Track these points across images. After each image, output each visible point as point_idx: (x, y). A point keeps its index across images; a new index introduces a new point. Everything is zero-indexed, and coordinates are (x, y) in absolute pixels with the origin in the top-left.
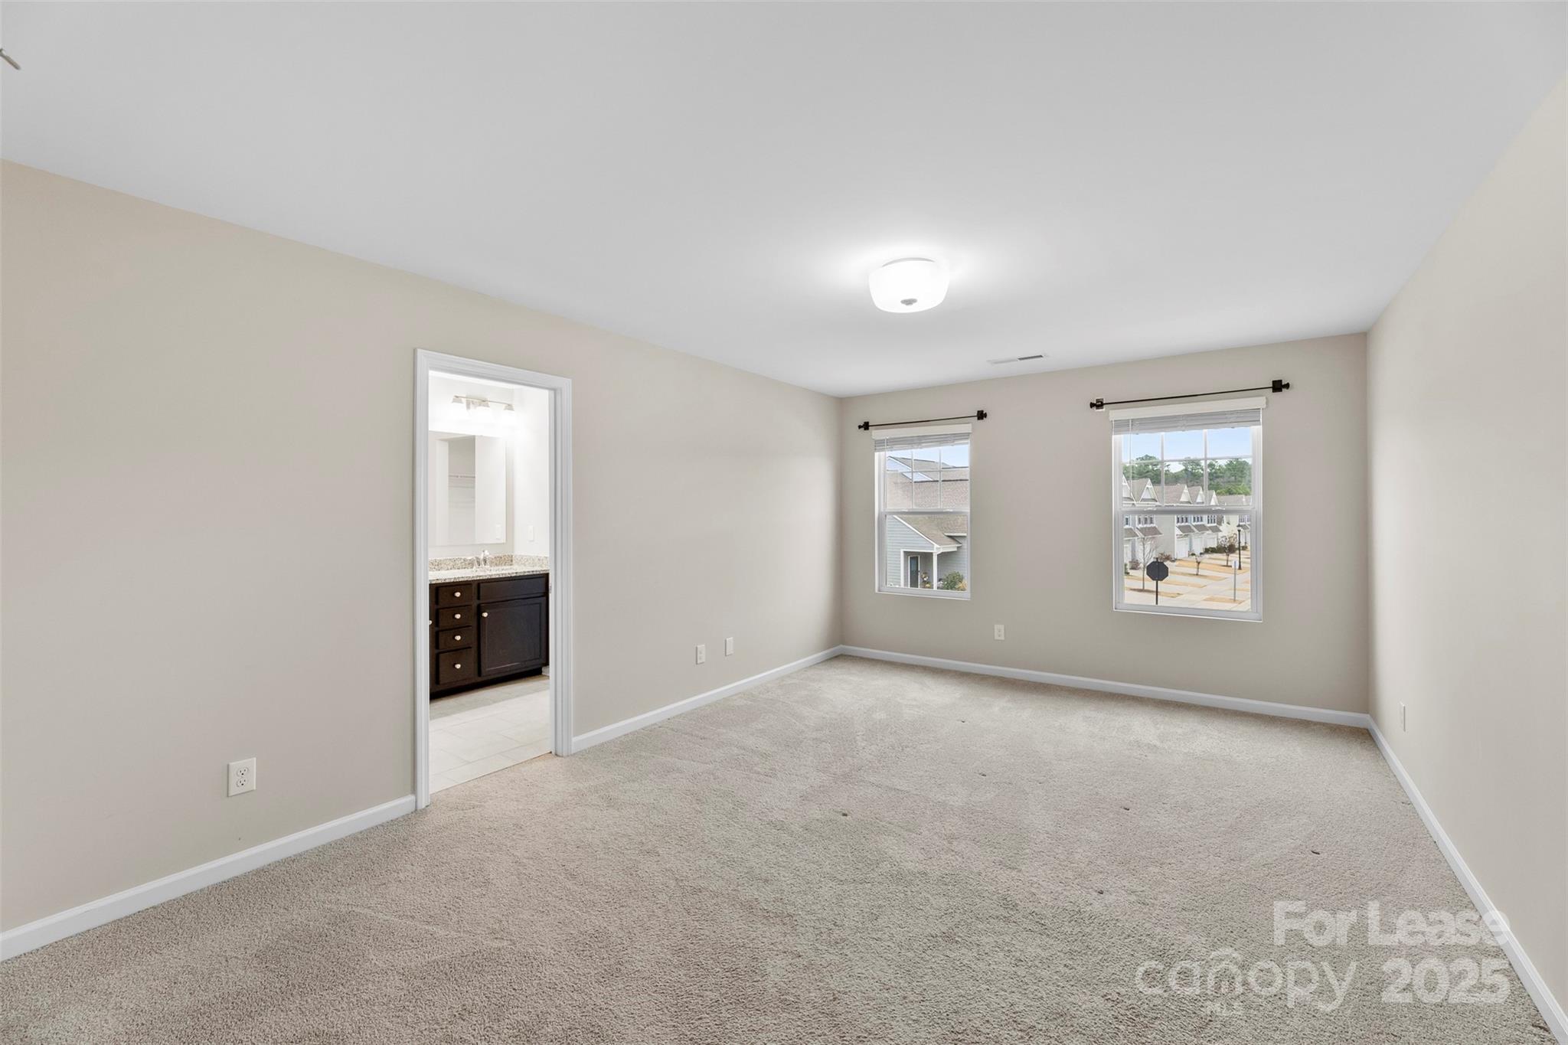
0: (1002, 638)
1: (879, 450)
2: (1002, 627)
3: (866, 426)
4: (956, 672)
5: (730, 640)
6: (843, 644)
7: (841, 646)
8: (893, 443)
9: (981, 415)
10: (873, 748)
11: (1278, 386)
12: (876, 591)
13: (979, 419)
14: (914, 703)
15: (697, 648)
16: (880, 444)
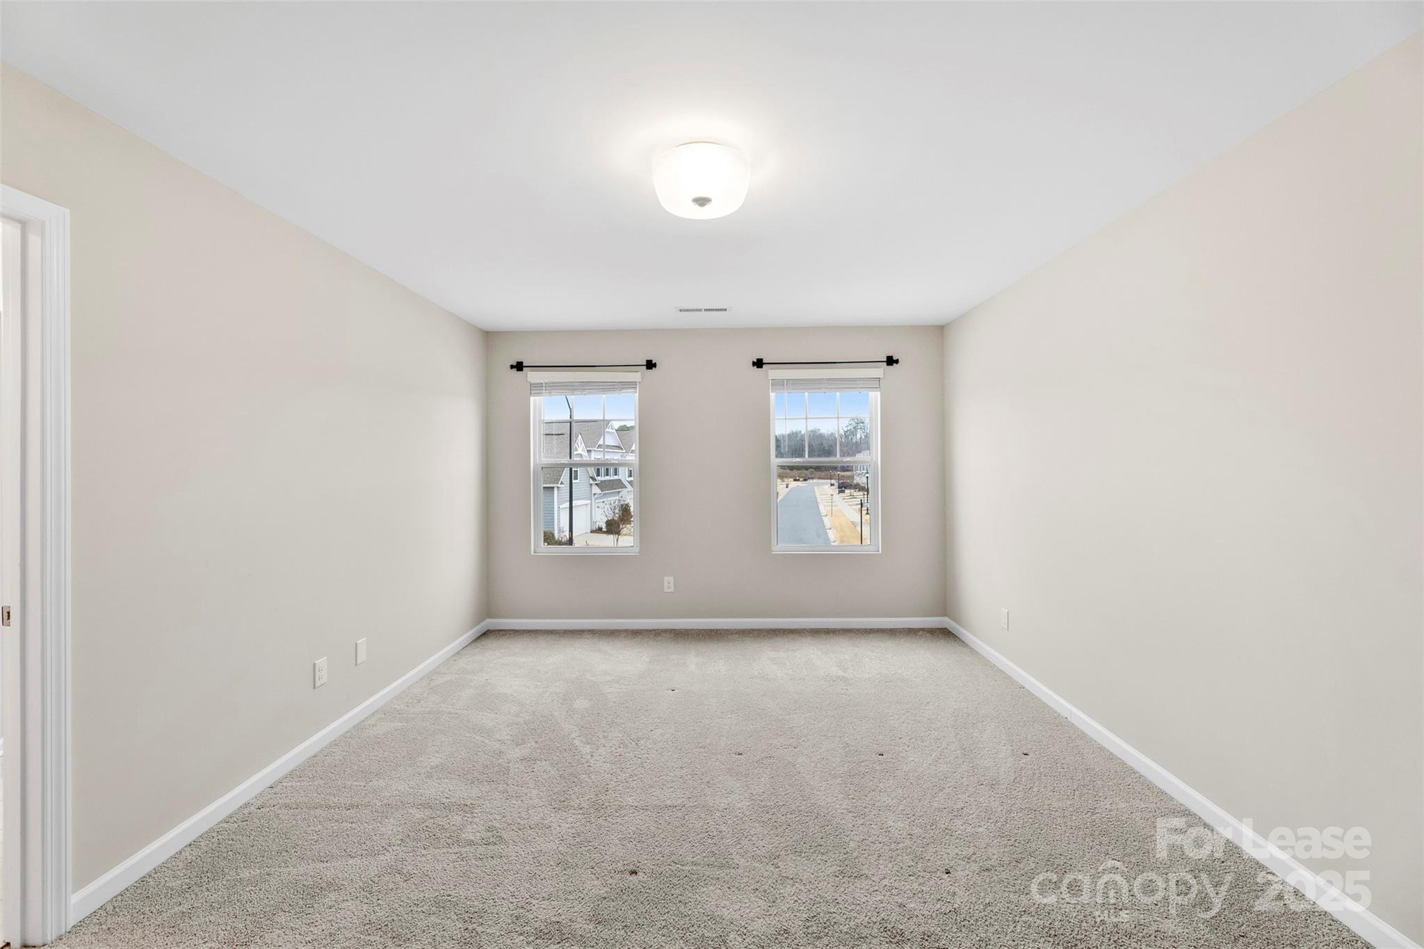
0: (672, 590)
1: (536, 394)
2: (671, 579)
3: (519, 366)
4: (626, 631)
5: (362, 641)
6: (490, 618)
7: (488, 620)
8: (552, 387)
9: (650, 365)
10: (602, 751)
11: (891, 361)
12: (532, 553)
13: (647, 368)
14: (609, 678)
15: (314, 664)
16: (536, 388)
